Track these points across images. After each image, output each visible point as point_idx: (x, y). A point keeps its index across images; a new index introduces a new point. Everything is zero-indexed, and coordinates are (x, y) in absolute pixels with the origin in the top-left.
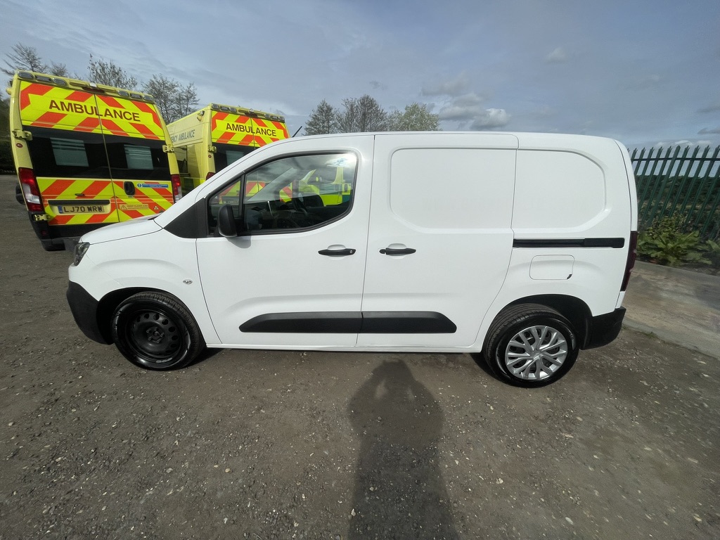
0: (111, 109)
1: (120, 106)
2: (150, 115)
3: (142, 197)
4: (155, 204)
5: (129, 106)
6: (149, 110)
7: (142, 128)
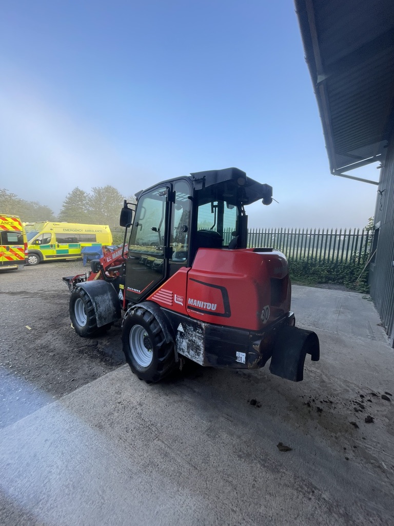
0: (4, 222)
1: (7, 220)
2: (17, 223)
3: (11, 251)
4: (17, 254)
5: (10, 220)
6: (17, 221)
7: (14, 227)
